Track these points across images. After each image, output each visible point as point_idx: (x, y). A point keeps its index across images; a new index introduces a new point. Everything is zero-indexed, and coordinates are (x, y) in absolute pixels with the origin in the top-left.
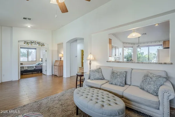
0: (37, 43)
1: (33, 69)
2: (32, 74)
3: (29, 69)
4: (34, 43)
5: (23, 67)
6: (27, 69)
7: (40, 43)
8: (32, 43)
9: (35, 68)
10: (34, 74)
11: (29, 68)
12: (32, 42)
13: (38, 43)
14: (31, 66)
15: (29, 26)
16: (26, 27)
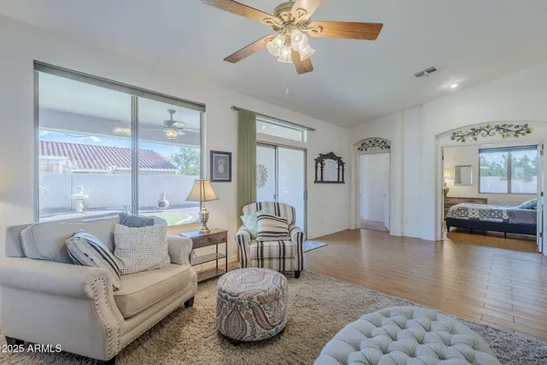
0: (494, 131)
1: (501, 220)
2: (505, 237)
3: (485, 219)
4: (483, 132)
5: (466, 209)
6: (477, 216)
7: (507, 128)
8: (474, 132)
9: (506, 217)
10: (510, 238)
11: (485, 215)
12: (477, 128)
13: (498, 128)
14: (492, 211)
15: (454, 86)
16: (447, 93)
